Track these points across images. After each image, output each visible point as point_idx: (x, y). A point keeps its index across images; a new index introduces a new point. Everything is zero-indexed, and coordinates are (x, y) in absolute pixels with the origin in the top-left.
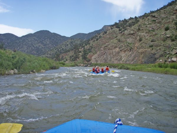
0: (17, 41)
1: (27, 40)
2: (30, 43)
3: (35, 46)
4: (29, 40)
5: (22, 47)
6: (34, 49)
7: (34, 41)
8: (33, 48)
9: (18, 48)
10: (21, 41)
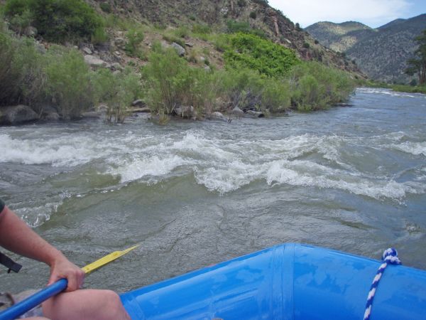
0: (371, 40)
1: (392, 38)
2: (397, 45)
3: (408, 52)
4: (396, 38)
5: (381, 53)
6: (404, 58)
7: (405, 41)
8: (403, 55)
9: (373, 55)
10: (379, 40)
